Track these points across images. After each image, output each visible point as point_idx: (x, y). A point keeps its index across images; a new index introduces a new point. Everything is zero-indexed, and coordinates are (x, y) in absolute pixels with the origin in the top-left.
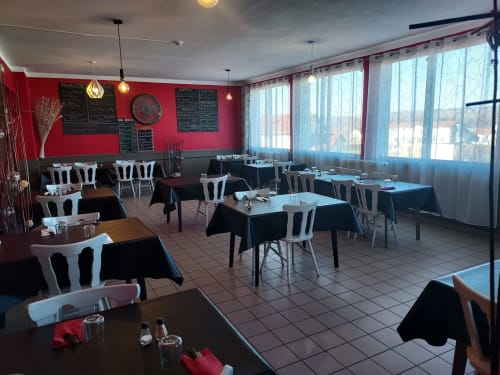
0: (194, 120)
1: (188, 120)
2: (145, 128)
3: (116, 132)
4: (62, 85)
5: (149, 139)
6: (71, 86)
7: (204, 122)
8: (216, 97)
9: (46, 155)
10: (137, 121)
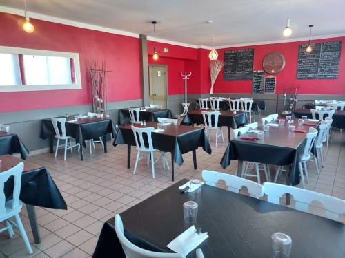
0: (313, 70)
1: (306, 70)
2: (271, 77)
3: (251, 79)
4: (226, 52)
5: (272, 84)
6: (230, 52)
7: (322, 71)
8: (340, 47)
9: (213, 92)
10: (265, 72)
